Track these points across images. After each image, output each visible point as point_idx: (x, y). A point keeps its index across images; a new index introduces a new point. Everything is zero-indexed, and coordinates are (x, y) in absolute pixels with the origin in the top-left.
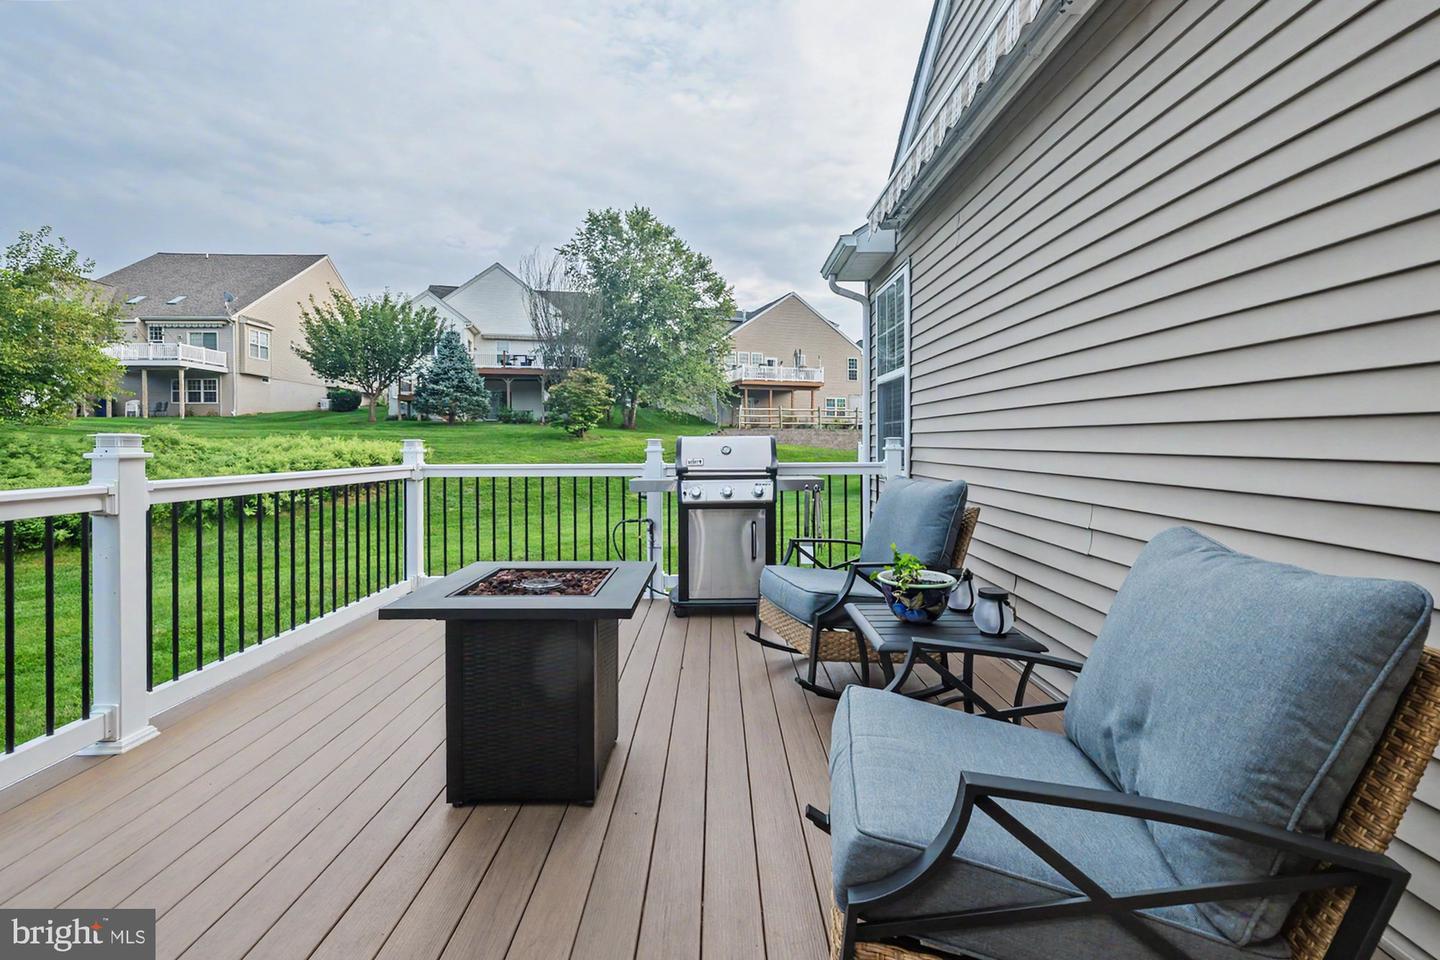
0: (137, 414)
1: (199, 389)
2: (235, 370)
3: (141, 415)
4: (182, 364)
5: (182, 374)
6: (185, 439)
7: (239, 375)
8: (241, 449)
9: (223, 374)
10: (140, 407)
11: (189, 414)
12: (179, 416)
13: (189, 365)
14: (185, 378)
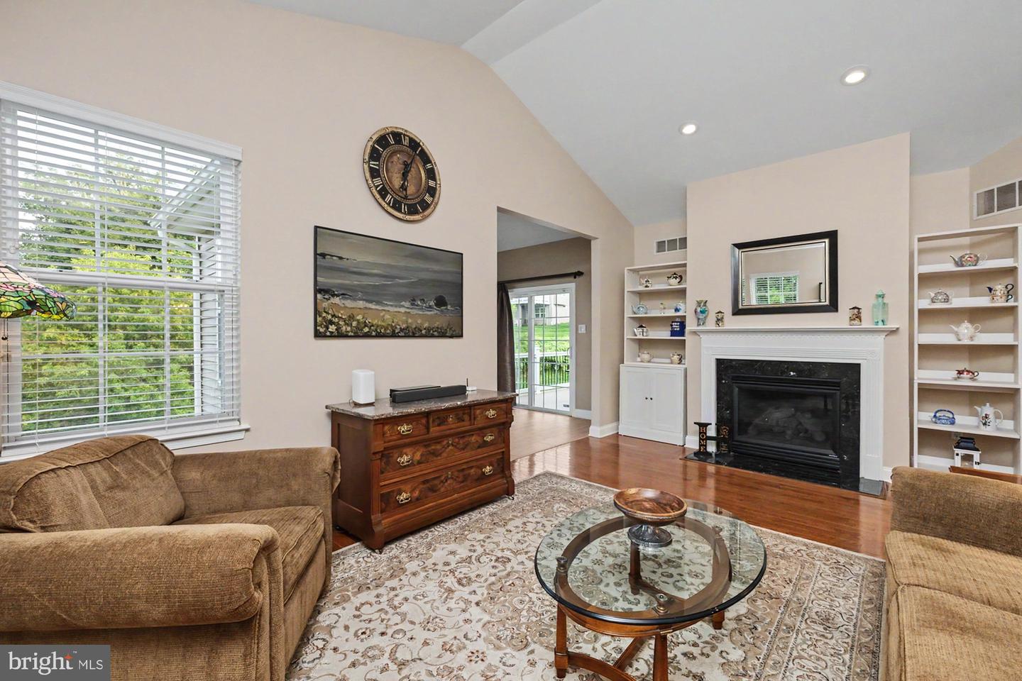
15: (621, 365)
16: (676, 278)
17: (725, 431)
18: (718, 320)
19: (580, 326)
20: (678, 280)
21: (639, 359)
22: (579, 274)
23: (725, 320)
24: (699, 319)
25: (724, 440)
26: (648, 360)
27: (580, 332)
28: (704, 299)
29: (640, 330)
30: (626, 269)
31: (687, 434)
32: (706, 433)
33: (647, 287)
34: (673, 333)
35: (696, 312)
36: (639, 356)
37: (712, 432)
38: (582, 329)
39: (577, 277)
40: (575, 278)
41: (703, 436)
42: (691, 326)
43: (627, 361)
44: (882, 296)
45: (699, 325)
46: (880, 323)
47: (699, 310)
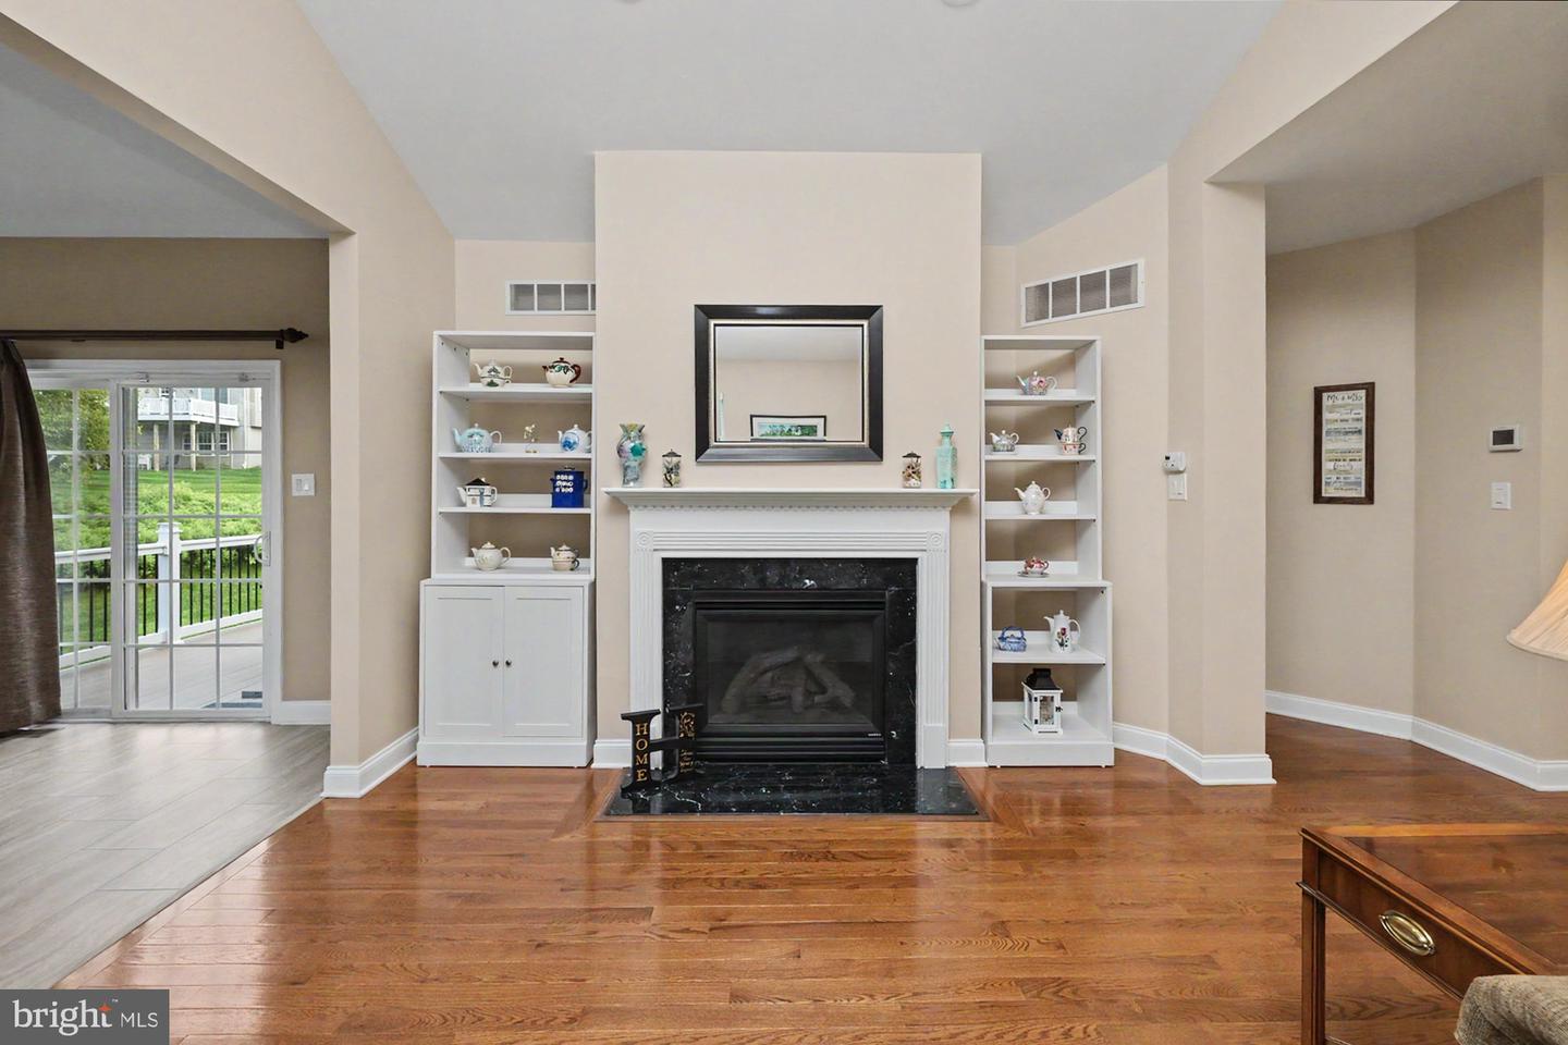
0: (149, 467)
1: (210, 441)
2: (247, 423)
3: (153, 468)
4: (193, 418)
5: (193, 428)
6: (196, 495)
7: (250, 429)
8: (247, 504)
9: (234, 427)
10: (152, 460)
11: (200, 466)
12: (190, 469)
13: (199, 419)
14: (197, 430)
15: (423, 582)
16: (566, 370)
17: (685, 724)
18: (670, 471)
19: (295, 477)
20: (571, 374)
21: (469, 562)
22: (296, 336)
23: (683, 473)
24: (626, 469)
25: (684, 743)
26: (494, 563)
27: (295, 493)
28: (640, 423)
29: (475, 490)
30: (436, 333)
31: (596, 738)
32: (648, 736)
33: (492, 384)
34: (559, 500)
35: (620, 451)
36: (471, 555)
37: (656, 728)
38: (305, 485)
39: (287, 344)
40: (280, 346)
41: (642, 744)
42: (605, 482)
43: (437, 572)
44: (949, 434)
45: (625, 482)
46: (949, 484)
47: (629, 445)
